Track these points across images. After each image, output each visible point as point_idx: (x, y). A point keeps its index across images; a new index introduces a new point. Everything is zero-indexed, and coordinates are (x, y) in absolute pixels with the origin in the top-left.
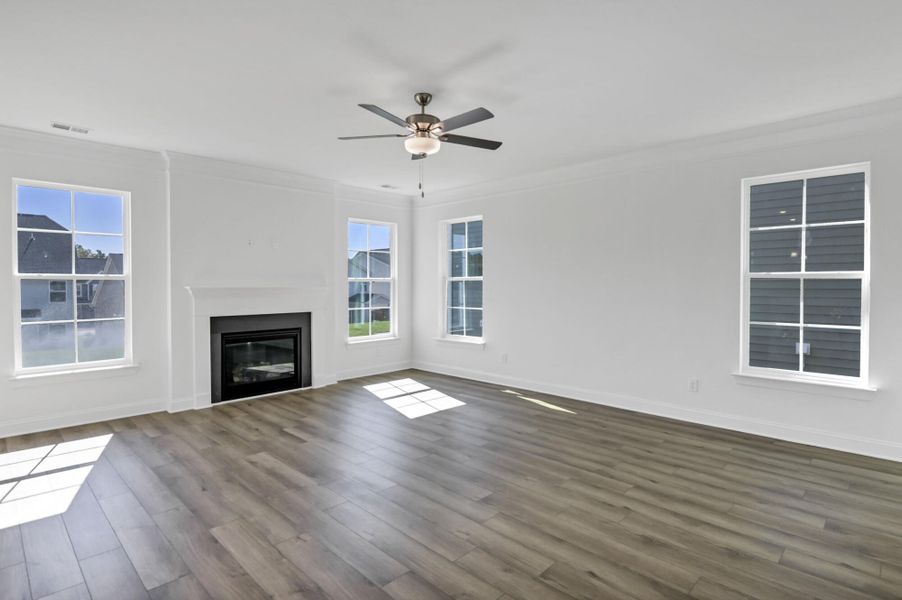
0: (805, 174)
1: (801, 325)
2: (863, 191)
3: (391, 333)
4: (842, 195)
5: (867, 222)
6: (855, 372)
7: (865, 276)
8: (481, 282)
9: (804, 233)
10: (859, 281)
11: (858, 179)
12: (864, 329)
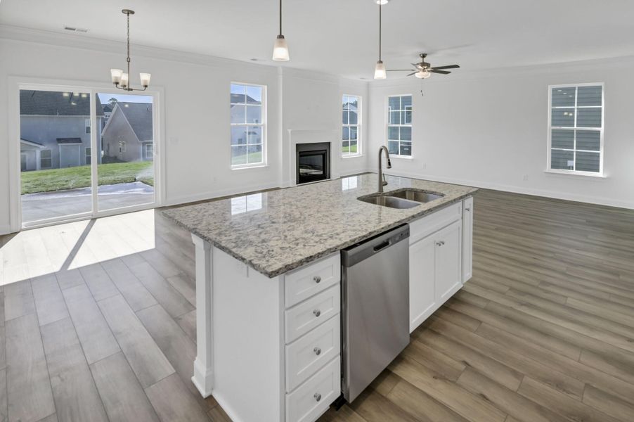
0: (577, 85)
1: (575, 150)
2: (601, 93)
3: (358, 152)
4: (591, 95)
5: (603, 107)
6: (598, 170)
7: (602, 129)
8: (410, 128)
9: (576, 110)
10: (599, 132)
11: (600, 88)
12: (601, 152)
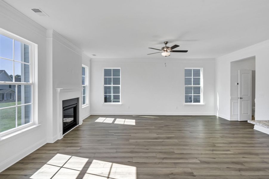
0: (192, 68)
1: (193, 95)
3: (86, 104)
6: (199, 102)
9: (192, 79)
10: (200, 87)
12: (201, 95)
